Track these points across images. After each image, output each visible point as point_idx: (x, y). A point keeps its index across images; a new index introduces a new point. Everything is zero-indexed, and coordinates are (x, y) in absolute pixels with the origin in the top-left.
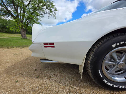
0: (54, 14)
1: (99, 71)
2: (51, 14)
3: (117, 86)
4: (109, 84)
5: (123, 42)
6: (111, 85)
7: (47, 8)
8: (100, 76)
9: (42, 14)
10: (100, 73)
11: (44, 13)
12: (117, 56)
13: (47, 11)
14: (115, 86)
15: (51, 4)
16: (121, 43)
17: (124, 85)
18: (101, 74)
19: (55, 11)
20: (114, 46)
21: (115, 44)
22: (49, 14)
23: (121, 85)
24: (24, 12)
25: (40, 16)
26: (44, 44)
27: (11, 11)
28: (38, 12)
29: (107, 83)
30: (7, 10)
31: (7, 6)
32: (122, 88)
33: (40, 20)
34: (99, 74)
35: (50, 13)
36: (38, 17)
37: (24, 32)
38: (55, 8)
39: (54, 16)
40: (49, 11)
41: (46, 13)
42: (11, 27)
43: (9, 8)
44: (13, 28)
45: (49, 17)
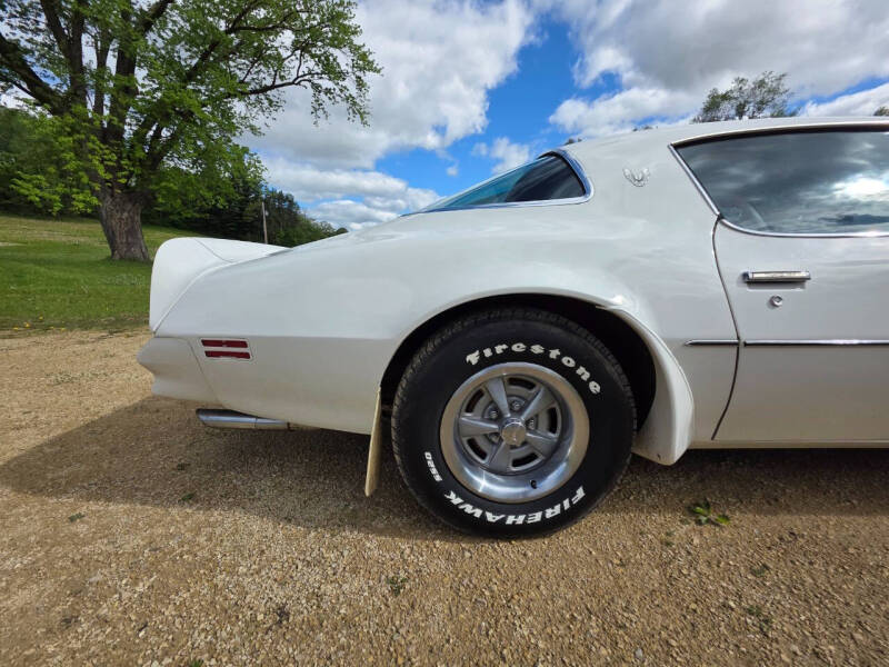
0: (353, 91)
1: (428, 455)
2: (328, 91)
3: (498, 518)
4: (469, 509)
5: (505, 347)
6: (478, 513)
7: (302, 47)
8: (431, 476)
9: (265, 89)
10: (431, 464)
11: (278, 82)
12: (508, 396)
13: (304, 69)
14: (490, 517)
15: (335, 18)
16: (499, 349)
17: (522, 514)
18: (434, 471)
19: (358, 74)
20: (473, 358)
21: (477, 353)
22: (316, 87)
23: (512, 514)
24: (126, 66)
25: (253, 97)
26: (205, 343)
27: (27, 51)
28: (238, 67)
29: (461, 507)
32: (514, 522)
33: (253, 129)
34: (428, 468)
35: (326, 83)
36: (238, 107)
37: (125, 215)
38: (360, 47)
39: (355, 104)
40: (318, 69)
41: (293, 83)
42: (27, 177)
43: (12, 26)
44: (45, 184)
45: (320, 113)
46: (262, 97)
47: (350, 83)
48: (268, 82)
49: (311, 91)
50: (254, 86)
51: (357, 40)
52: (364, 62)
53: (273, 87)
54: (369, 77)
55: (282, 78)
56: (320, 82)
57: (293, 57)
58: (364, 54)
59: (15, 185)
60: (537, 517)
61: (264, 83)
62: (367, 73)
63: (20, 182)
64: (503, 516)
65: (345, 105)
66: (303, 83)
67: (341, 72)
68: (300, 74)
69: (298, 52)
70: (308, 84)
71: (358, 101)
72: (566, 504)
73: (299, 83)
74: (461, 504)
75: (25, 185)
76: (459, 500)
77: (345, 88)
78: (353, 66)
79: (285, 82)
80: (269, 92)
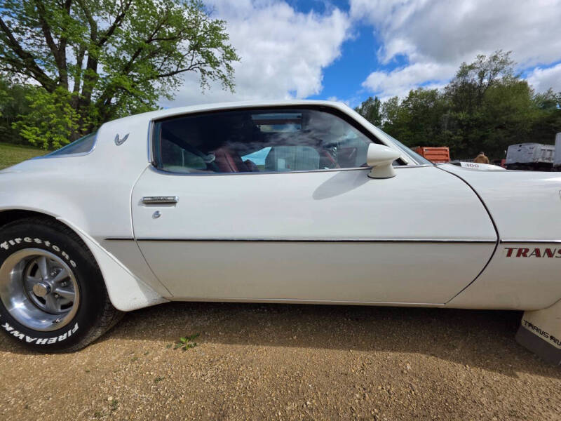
0: (225, 72)
2: (210, 73)
3: (33, 340)
4: (16, 333)
6: (22, 336)
7: (195, 48)
9: (172, 74)
11: (180, 69)
13: (195, 61)
15: (214, 30)
17: (47, 338)
19: (227, 62)
20: (4, 246)
22: (202, 71)
23: (41, 338)
24: (93, 64)
25: (166, 78)
27: (36, 57)
28: (158, 61)
29: (12, 333)
30: (19, 50)
31: (15, 36)
32: (41, 343)
33: (168, 96)
35: (208, 68)
36: (156, 84)
38: (228, 47)
39: (226, 80)
40: (204, 61)
41: (188, 69)
42: (29, 128)
43: (27, 44)
44: (39, 132)
45: (206, 86)
46: (171, 78)
47: (222, 68)
48: (174, 69)
49: (200, 73)
50: (166, 72)
51: (225, 43)
52: (230, 55)
53: (177, 72)
54: (233, 64)
55: (182, 66)
56: (204, 68)
57: (189, 54)
58: (231, 51)
59: (23, 133)
60: (54, 340)
61: (172, 70)
62: (232, 61)
63: (24, 131)
64: (36, 339)
65: (221, 81)
66: (195, 69)
67: (218, 62)
68: (193, 63)
69: (192, 51)
70: (197, 69)
71: (228, 78)
72: (70, 333)
73: (192, 69)
74: (12, 331)
75: (27, 133)
76: (11, 328)
77: (220, 71)
78: (224, 58)
79: (184, 69)
80: (175, 75)
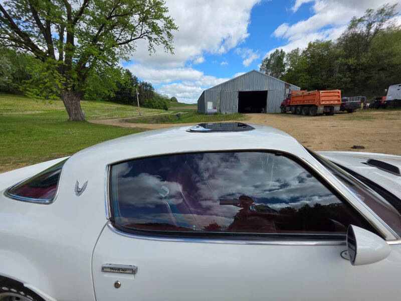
0: (166, 39)
2: (156, 39)
7: (142, 21)
9: (128, 42)
11: (133, 38)
13: (144, 31)
15: (157, 4)
19: (168, 30)
22: (150, 38)
24: (70, 37)
25: (123, 45)
28: (116, 32)
33: (126, 59)
35: (154, 36)
36: (116, 50)
37: (74, 101)
38: (168, 18)
39: (167, 44)
40: (150, 30)
41: (138, 38)
42: (31, 90)
44: (38, 93)
45: (152, 50)
46: (127, 45)
47: (164, 35)
48: (129, 38)
49: (148, 40)
50: (123, 40)
51: (166, 15)
52: (170, 25)
53: (131, 40)
55: (135, 35)
56: (151, 36)
57: (139, 26)
58: (171, 21)
61: (127, 39)
62: (171, 30)
63: (28, 92)
65: (163, 45)
66: (144, 37)
67: (160, 30)
68: (143, 33)
69: (141, 23)
70: (146, 37)
71: (169, 43)
73: (142, 37)
75: (30, 93)
77: (163, 37)
78: (165, 27)
79: (136, 37)
80: (129, 43)
